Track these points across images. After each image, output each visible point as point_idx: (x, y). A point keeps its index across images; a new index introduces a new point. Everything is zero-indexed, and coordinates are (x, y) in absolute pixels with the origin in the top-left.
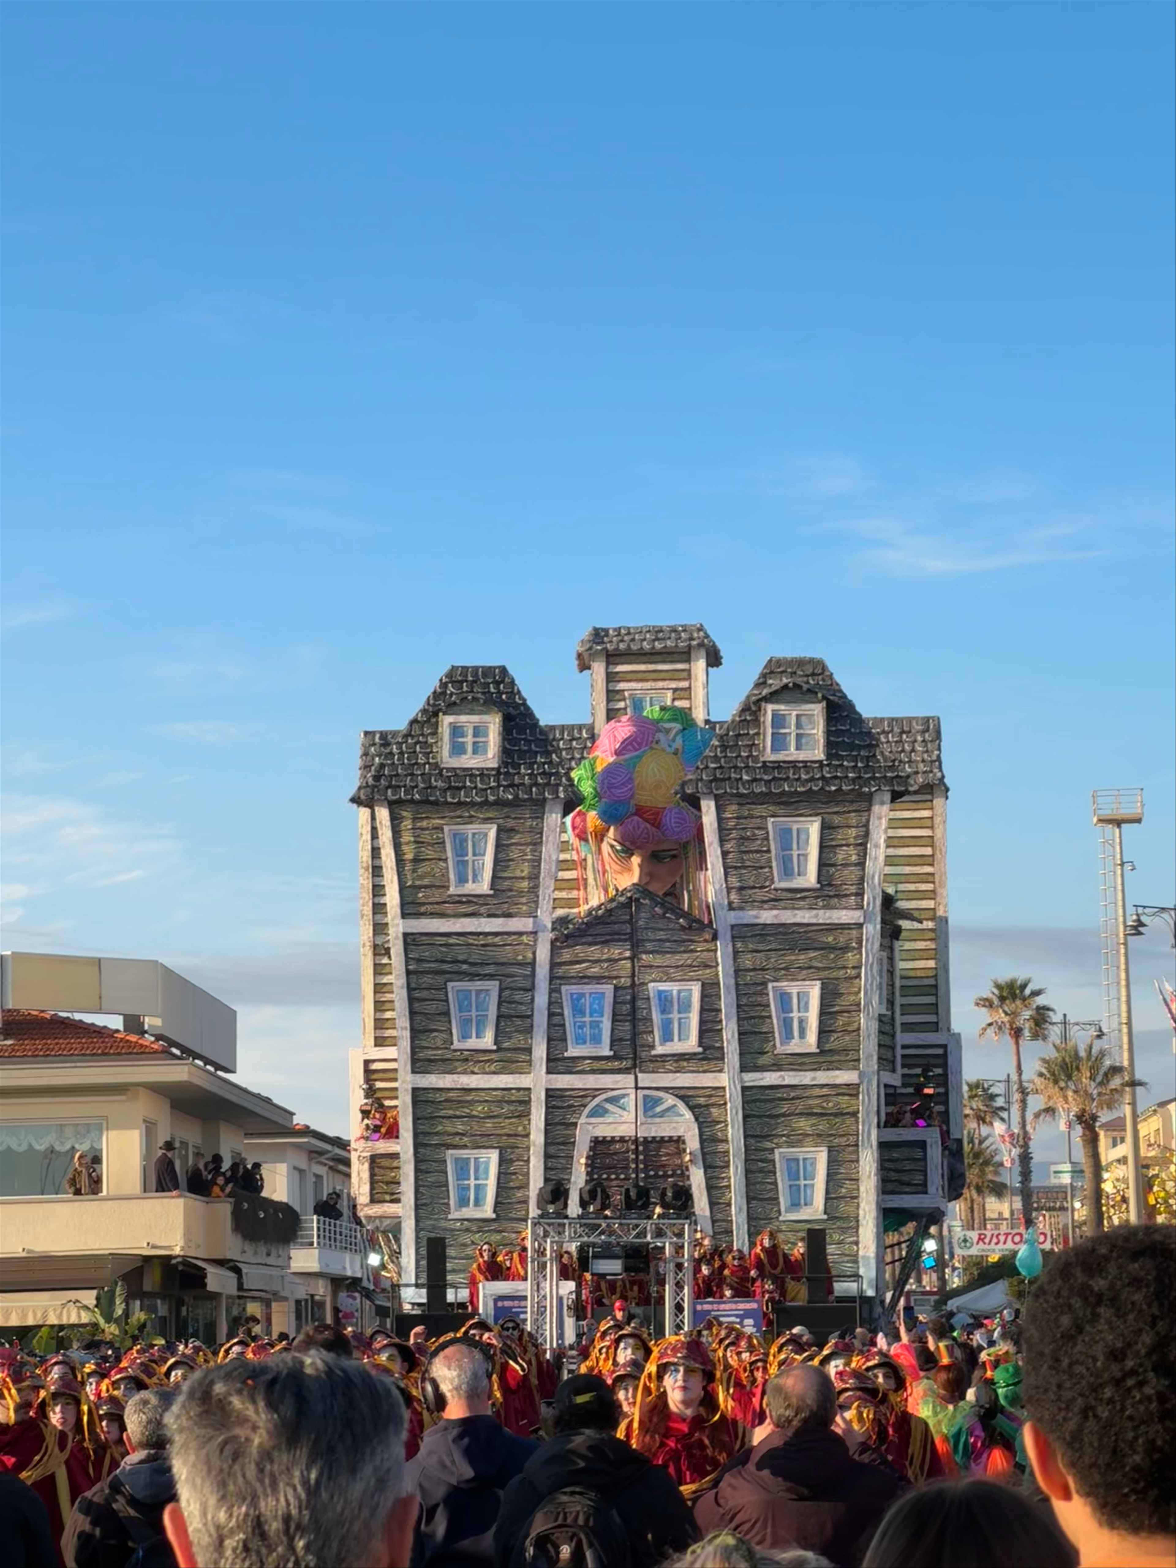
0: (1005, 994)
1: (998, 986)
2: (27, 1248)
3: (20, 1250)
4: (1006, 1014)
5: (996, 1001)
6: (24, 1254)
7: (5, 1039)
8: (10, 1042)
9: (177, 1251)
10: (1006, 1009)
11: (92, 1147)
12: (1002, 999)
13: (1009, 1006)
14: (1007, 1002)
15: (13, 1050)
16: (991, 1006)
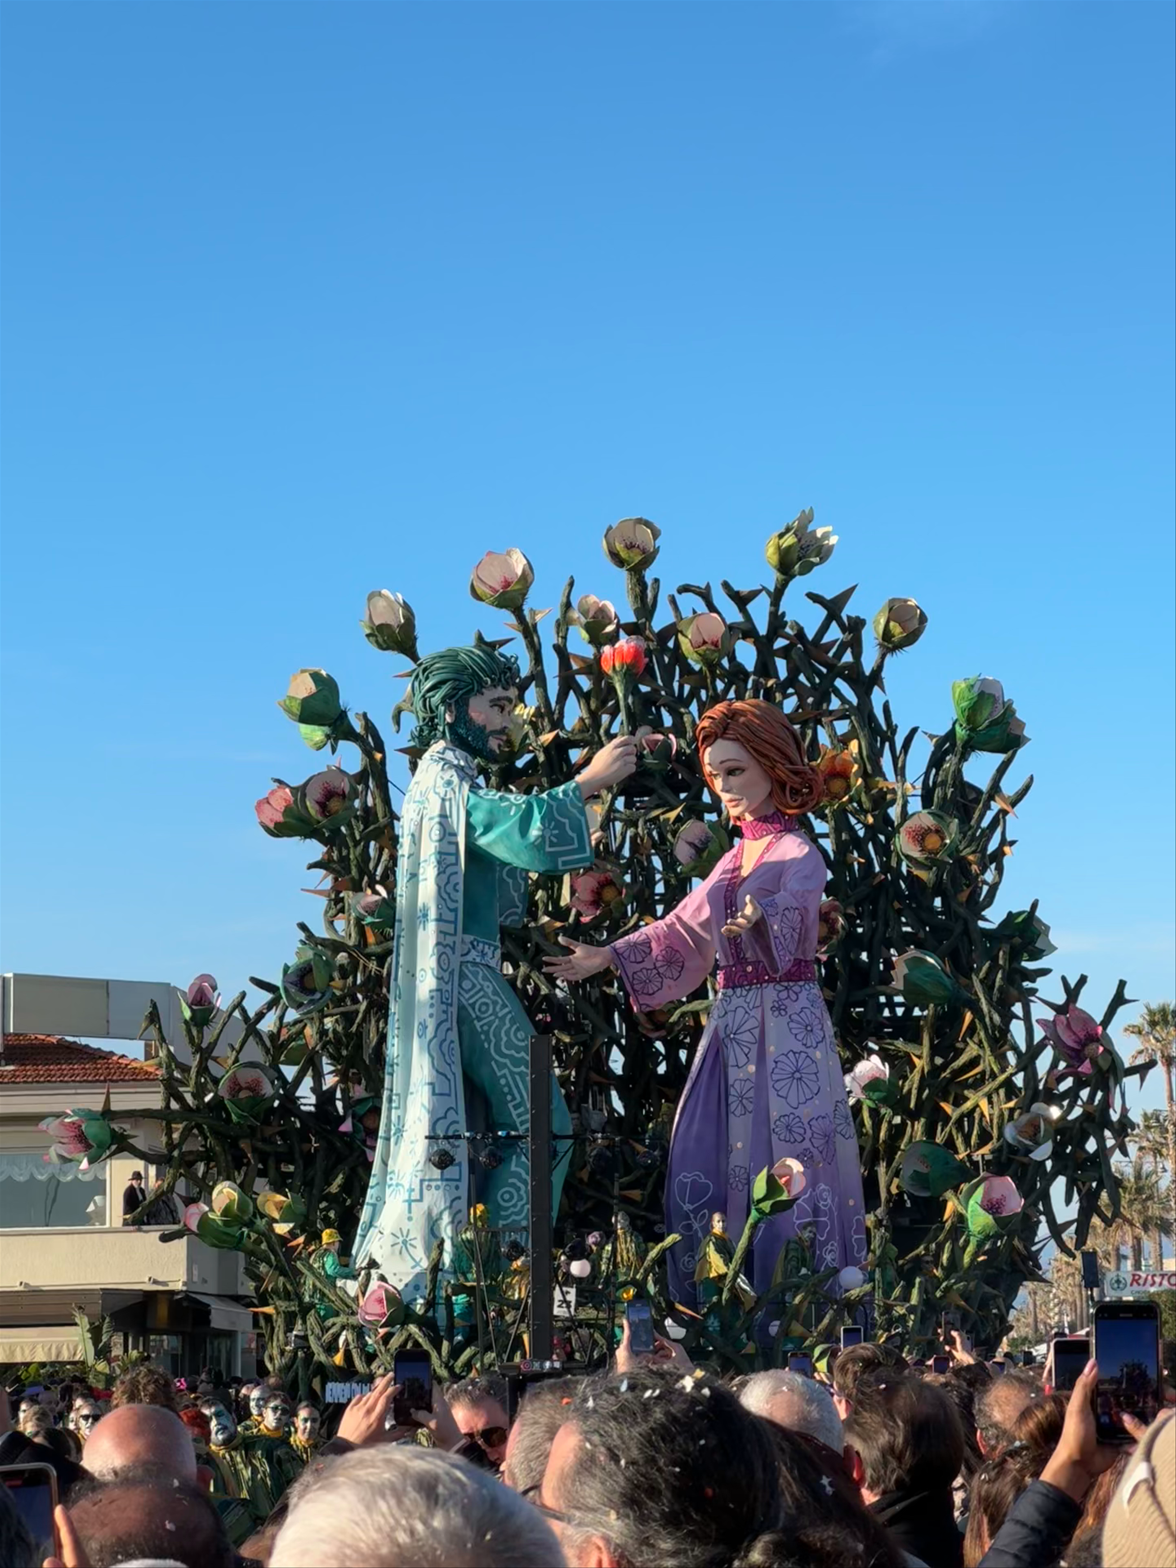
0: (1156, 1018)
1: (1151, 1013)
2: (24, 1281)
3: (18, 1284)
4: (1157, 1040)
5: (1147, 1028)
6: (21, 1288)
7: (6, 1065)
8: (11, 1068)
9: (179, 1286)
10: (1157, 1035)
11: (96, 1178)
12: (1153, 1024)
13: (1159, 1030)
14: (1158, 1028)
15: (14, 1076)
16: (1140, 1033)
